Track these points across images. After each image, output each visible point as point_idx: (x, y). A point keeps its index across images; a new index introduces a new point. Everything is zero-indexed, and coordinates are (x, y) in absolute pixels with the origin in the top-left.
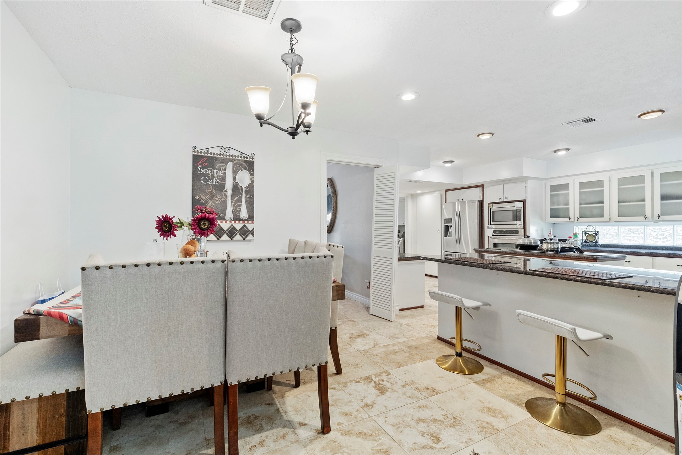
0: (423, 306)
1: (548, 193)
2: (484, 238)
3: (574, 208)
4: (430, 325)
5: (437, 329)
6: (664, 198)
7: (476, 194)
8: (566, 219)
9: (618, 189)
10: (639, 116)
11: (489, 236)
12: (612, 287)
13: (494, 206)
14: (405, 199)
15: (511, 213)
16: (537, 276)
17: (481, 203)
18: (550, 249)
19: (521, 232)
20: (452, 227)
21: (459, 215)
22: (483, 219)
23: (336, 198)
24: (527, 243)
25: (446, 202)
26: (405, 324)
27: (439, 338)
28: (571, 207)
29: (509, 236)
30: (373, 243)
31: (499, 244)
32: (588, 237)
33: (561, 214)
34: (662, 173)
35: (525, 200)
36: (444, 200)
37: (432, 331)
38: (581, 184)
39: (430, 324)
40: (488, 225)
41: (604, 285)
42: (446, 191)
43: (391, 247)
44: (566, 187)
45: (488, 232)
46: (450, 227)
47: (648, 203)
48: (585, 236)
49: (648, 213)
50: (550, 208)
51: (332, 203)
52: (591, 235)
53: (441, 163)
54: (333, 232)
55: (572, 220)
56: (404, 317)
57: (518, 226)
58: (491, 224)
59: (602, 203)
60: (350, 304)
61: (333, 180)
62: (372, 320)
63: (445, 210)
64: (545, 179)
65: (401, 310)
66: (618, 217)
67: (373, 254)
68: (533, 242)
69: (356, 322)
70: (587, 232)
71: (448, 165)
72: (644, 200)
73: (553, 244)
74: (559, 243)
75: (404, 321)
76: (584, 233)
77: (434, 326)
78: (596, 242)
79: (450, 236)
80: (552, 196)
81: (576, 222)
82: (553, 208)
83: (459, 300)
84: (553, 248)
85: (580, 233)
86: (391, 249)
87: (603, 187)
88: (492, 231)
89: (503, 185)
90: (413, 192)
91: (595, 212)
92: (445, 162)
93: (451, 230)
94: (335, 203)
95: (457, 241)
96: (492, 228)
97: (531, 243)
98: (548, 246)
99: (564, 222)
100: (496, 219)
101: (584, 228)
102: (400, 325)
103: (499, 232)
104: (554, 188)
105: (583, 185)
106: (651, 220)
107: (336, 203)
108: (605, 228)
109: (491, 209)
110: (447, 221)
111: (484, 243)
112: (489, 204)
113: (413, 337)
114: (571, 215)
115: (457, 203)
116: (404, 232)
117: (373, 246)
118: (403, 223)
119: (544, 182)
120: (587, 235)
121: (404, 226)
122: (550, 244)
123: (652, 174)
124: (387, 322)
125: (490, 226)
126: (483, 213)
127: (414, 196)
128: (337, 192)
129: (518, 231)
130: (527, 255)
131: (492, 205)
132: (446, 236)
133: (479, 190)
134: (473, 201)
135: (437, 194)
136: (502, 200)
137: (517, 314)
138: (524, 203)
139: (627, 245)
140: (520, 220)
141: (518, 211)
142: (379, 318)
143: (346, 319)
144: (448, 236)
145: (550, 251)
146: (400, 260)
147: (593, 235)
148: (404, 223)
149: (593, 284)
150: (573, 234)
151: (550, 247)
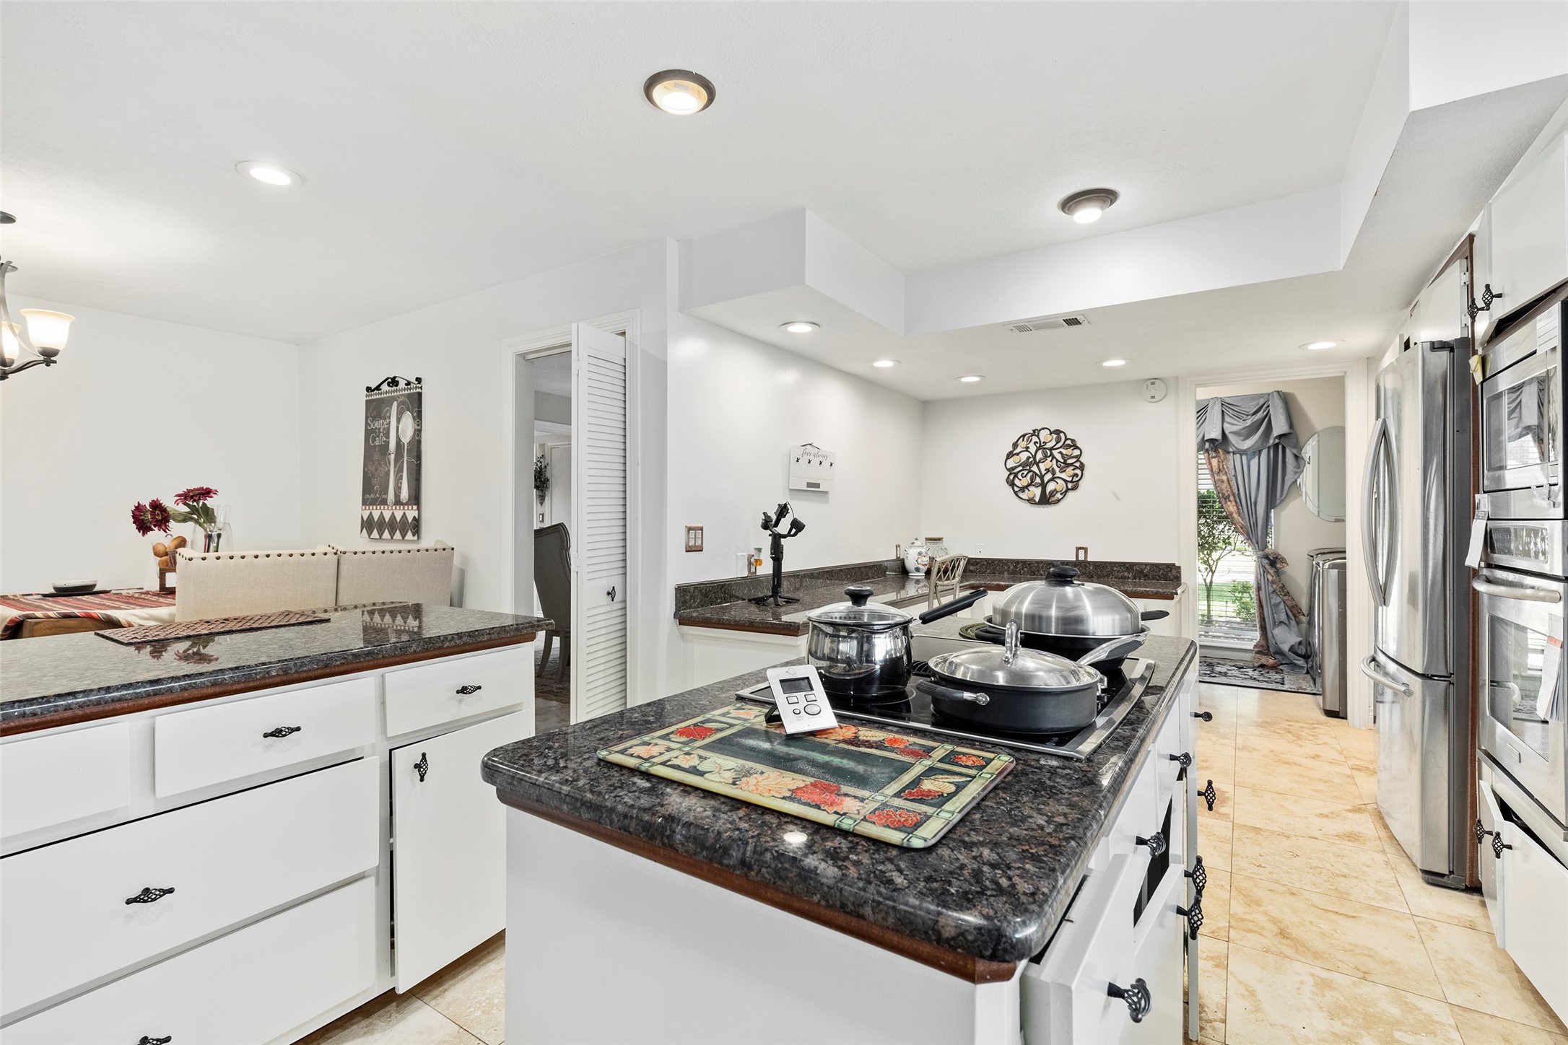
13: (1491, 362)
21: (1385, 444)
58: (1483, 490)
96: (1485, 514)
109: (1481, 388)
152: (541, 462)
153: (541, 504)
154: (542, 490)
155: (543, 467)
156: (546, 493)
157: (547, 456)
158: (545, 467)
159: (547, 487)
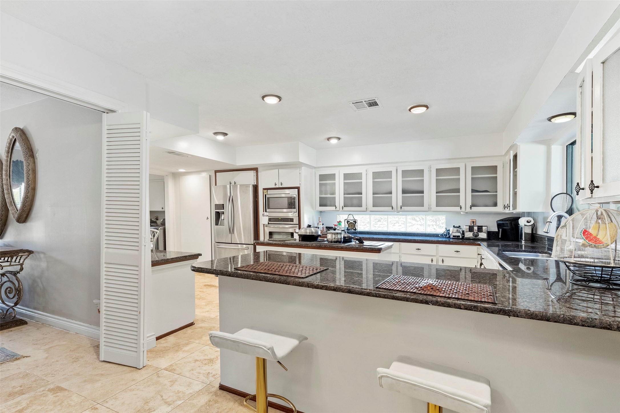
0: (193, 322)
1: (318, 182)
2: (259, 227)
3: (340, 198)
4: (205, 360)
5: (217, 366)
6: (404, 192)
7: (249, 178)
8: (333, 208)
9: (373, 181)
10: (410, 110)
11: (264, 225)
12: (514, 316)
13: (270, 192)
14: (164, 179)
15: (286, 199)
16: (393, 299)
17: (256, 188)
18: (334, 240)
19: (296, 221)
20: (224, 213)
21: (232, 200)
22: (258, 206)
23: (34, 163)
24: (309, 232)
25: (216, 185)
26: (166, 369)
27: (222, 388)
28: (337, 196)
29: (284, 224)
30: (104, 242)
31: (274, 233)
32: (349, 225)
33: (328, 203)
34: (403, 170)
35: (299, 187)
36: (213, 182)
37: (210, 371)
38: (345, 175)
39: (206, 358)
40: (263, 213)
41: (501, 314)
42: (216, 172)
43: (136, 248)
44: (332, 177)
45: (263, 220)
46: (222, 214)
47: (394, 195)
48: (348, 224)
49: (394, 204)
50: (320, 197)
51: (25, 172)
52: (352, 223)
53: (211, 134)
54: (29, 220)
55: (338, 209)
56: (164, 351)
57: (292, 214)
58: (266, 212)
59: (361, 194)
60: (64, 343)
61: (26, 132)
62: (102, 375)
63: (215, 195)
64: (315, 168)
65: (158, 338)
66: (373, 207)
67: (103, 260)
68: (314, 231)
69: (66, 390)
70: (349, 221)
71: (220, 138)
72: (391, 193)
73: (337, 235)
74: (342, 233)
75: (163, 362)
76: (346, 221)
77: (211, 361)
78: (355, 230)
79: (222, 224)
80: (321, 185)
81: (341, 211)
82: (321, 197)
83: (269, 351)
84: (337, 238)
85: (343, 221)
86: (137, 251)
87: (361, 179)
88: (267, 218)
89: (278, 170)
90: (174, 170)
91: (355, 202)
92: (216, 133)
93: (222, 217)
94: (30, 172)
95: (230, 230)
96: (267, 216)
97: (313, 232)
98: (332, 237)
99: (330, 211)
100: (271, 206)
101: (345, 217)
102: (157, 371)
103: (275, 220)
104: (323, 177)
105: (347, 176)
106: (396, 210)
107: (34, 171)
108: (361, 216)
109: (265, 195)
110: (217, 206)
111: (259, 232)
112: (264, 189)
113: (179, 398)
114: (337, 204)
115: (228, 186)
116: (164, 220)
117: (103, 245)
118: (162, 208)
119: (314, 170)
120: (349, 223)
121: (164, 212)
122: (334, 234)
123: (397, 170)
124: (132, 371)
125: (265, 213)
126: (257, 199)
127: (176, 176)
128: (35, 153)
129: (293, 219)
130: (314, 247)
131: (266, 190)
132: (217, 224)
133: (252, 173)
134: (247, 186)
135: (205, 175)
136: (277, 186)
137: (379, 376)
138: (298, 190)
139: (377, 232)
140: (295, 208)
141: (293, 198)
142: (117, 366)
143: (42, 389)
144: (219, 225)
145: (335, 242)
146: (155, 264)
147: (353, 223)
148: (164, 208)
149: (485, 312)
150: (338, 222)
151: (334, 237)
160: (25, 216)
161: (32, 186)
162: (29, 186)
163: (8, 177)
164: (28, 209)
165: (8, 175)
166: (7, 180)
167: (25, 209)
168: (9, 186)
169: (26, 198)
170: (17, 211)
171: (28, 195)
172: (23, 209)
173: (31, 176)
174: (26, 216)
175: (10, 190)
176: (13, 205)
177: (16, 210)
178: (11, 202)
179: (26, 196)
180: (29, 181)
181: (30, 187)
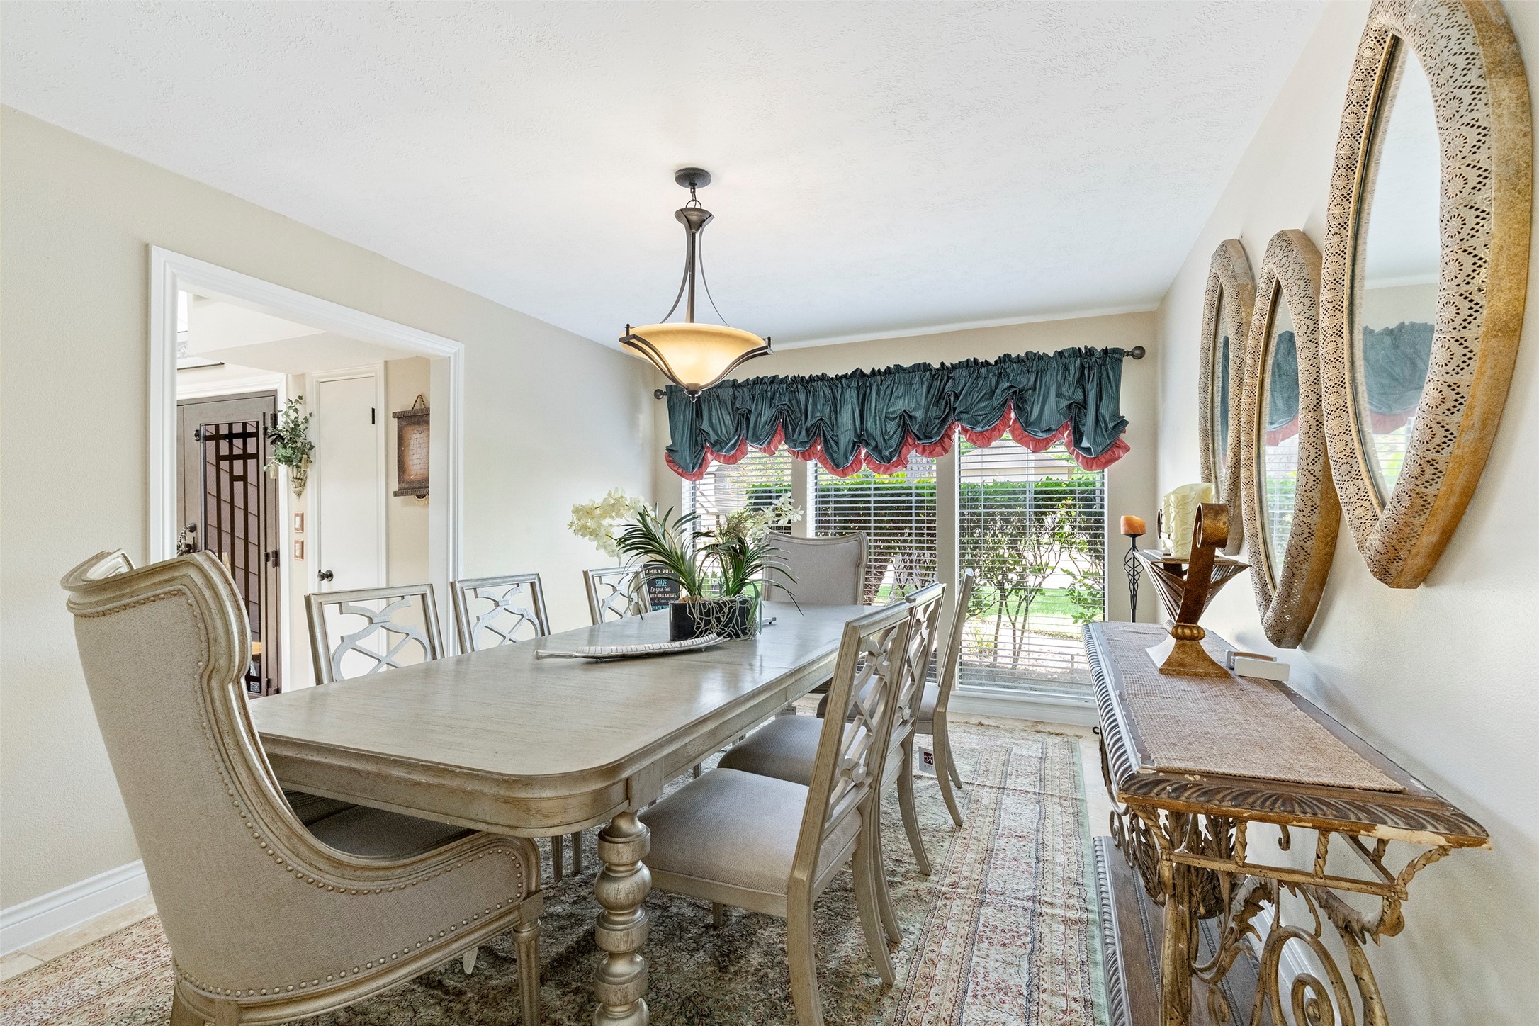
152: (296, 410)
153: (299, 494)
154: (298, 467)
155: (300, 420)
156: (308, 471)
157: (308, 398)
158: (306, 420)
159: (309, 460)
160: (1427, 539)
161: (1494, 306)
162: (1475, 307)
163: (1345, 314)
164: (1458, 489)
165: (1346, 303)
166: (1339, 334)
167: (1431, 490)
168: (1347, 364)
169: (1444, 407)
170: (1383, 505)
171: (1465, 379)
172: (1421, 489)
173: (1492, 224)
174: (1434, 538)
175: (1348, 390)
176: (1358, 476)
177: (1375, 501)
178: (1352, 455)
179: (1446, 391)
180: (1478, 264)
181: (1482, 317)
